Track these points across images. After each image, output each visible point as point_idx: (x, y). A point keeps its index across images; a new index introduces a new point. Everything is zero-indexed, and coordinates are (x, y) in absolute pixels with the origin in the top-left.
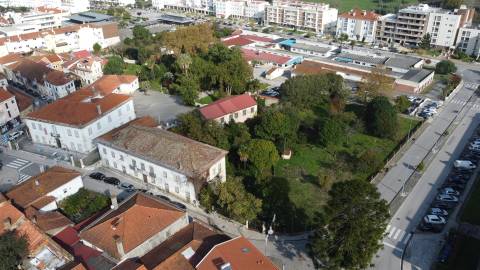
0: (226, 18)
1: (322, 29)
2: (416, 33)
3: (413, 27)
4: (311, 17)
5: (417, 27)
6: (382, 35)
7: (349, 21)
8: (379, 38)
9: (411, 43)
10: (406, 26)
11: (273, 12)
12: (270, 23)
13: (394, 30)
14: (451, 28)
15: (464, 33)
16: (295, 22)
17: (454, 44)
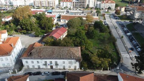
0: (18, 6)
1: (56, 6)
2: (84, 4)
3: (83, 3)
4: (51, 3)
5: (84, 3)
6: (74, 6)
7: (64, 3)
8: (74, 7)
9: (83, 7)
10: (81, 3)
11: (37, 2)
12: (37, 6)
13: (78, 4)
14: (93, 2)
15: (96, 3)
16: (46, 5)
17: (94, 6)
